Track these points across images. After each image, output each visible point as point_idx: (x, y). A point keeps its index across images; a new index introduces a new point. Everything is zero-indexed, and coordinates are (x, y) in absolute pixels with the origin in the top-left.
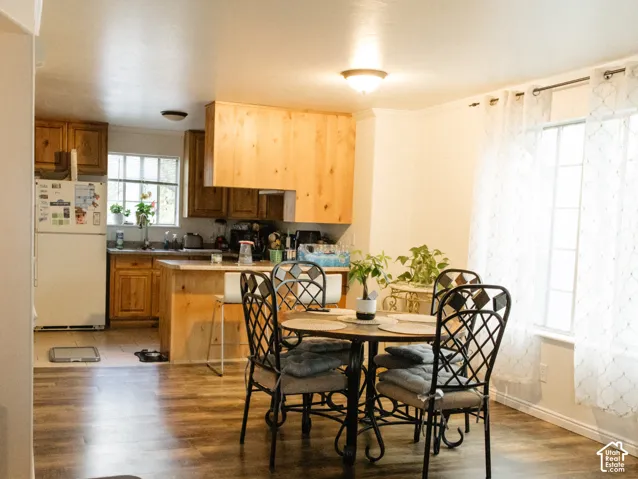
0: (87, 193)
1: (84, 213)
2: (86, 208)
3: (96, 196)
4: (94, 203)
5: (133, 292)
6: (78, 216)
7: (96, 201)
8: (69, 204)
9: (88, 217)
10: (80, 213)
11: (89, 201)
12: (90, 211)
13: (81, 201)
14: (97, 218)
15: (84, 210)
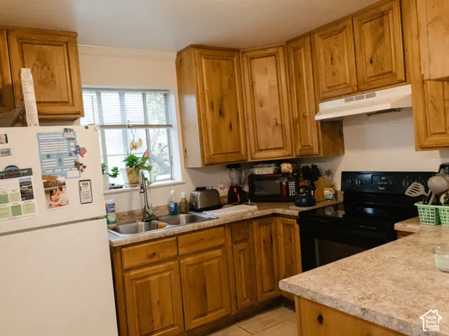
0: (64, 147)
1: (61, 186)
2: (64, 175)
3: (80, 151)
4: (77, 165)
5: (155, 299)
6: (51, 193)
7: (81, 160)
8: (29, 172)
9: (71, 191)
10: (53, 188)
11: (69, 161)
12: (71, 179)
13: (53, 162)
14: (86, 189)
15: (61, 179)
